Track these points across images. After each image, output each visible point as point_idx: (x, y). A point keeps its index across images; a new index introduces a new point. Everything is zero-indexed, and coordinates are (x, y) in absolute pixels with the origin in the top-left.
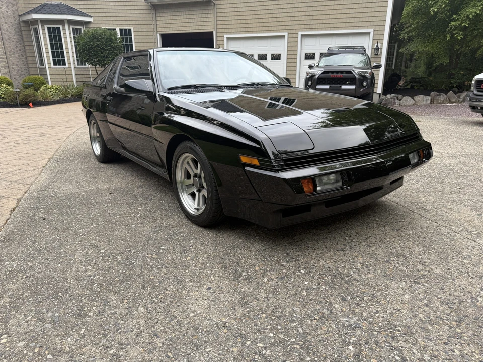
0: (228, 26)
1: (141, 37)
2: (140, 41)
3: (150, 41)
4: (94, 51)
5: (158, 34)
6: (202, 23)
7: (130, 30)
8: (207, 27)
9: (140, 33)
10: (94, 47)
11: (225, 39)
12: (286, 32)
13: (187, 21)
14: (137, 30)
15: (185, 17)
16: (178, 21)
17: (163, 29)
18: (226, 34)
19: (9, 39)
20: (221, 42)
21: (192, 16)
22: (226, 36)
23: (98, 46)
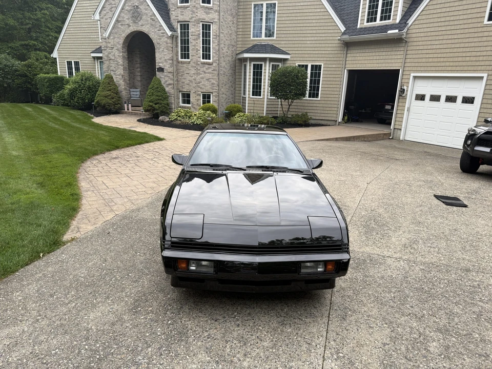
0: (417, 65)
1: (329, 73)
2: (328, 76)
3: (337, 76)
4: (281, 86)
5: (346, 70)
6: (389, 61)
7: (320, 66)
8: (394, 65)
9: (329, 69)
10: (282, 83)
11: (411, 78)
12: (485, 73)
13: (375, 58)
14: (327, 66)
15: (374, 54)
16: (367, 58)
17: (351, 66)
18: (414, 73)
19: (224, 74)
20: (406, 81)
21: (381, 54)
22: (412, 75)
23: (285, 82)
